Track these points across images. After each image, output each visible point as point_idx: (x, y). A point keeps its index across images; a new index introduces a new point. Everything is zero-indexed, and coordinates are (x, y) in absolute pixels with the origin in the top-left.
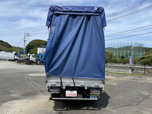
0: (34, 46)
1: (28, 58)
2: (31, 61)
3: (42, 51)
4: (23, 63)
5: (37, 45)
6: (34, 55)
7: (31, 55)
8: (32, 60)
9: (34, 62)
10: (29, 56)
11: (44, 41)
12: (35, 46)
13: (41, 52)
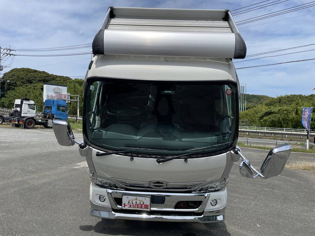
0: (15, 83)
1: (17, 111)
2: (31, 119)
3: (56, 93)
4: (3, 123)
5: (22, 80)
6: (32, 102)
7: (24, 102)
8: (29, 115)
9: (40, 121)
10: (20, 106)
11: (40, 72)
12: (18, 83)
13: (54, 95)
